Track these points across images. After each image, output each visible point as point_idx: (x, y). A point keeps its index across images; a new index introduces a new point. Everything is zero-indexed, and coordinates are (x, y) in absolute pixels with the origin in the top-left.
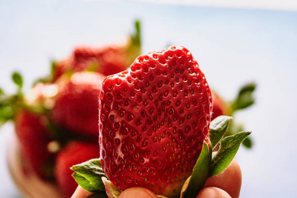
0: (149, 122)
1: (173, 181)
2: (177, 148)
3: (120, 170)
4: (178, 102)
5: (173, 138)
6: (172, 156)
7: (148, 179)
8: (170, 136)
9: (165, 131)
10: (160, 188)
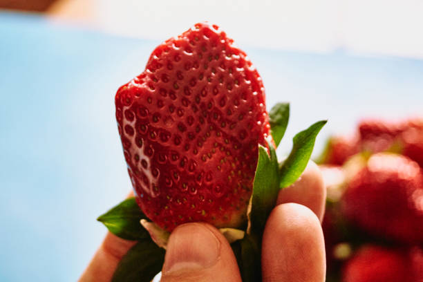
0: (191, 136)
1: (238, 205)
2: (235, 162)
3: (166, 207)
4: (222, 101)
5: (226, 150)
6: (231, 175)
7: (206, 212)
8: (222, 149)
9: (214, 144)
10: (224, 219)
